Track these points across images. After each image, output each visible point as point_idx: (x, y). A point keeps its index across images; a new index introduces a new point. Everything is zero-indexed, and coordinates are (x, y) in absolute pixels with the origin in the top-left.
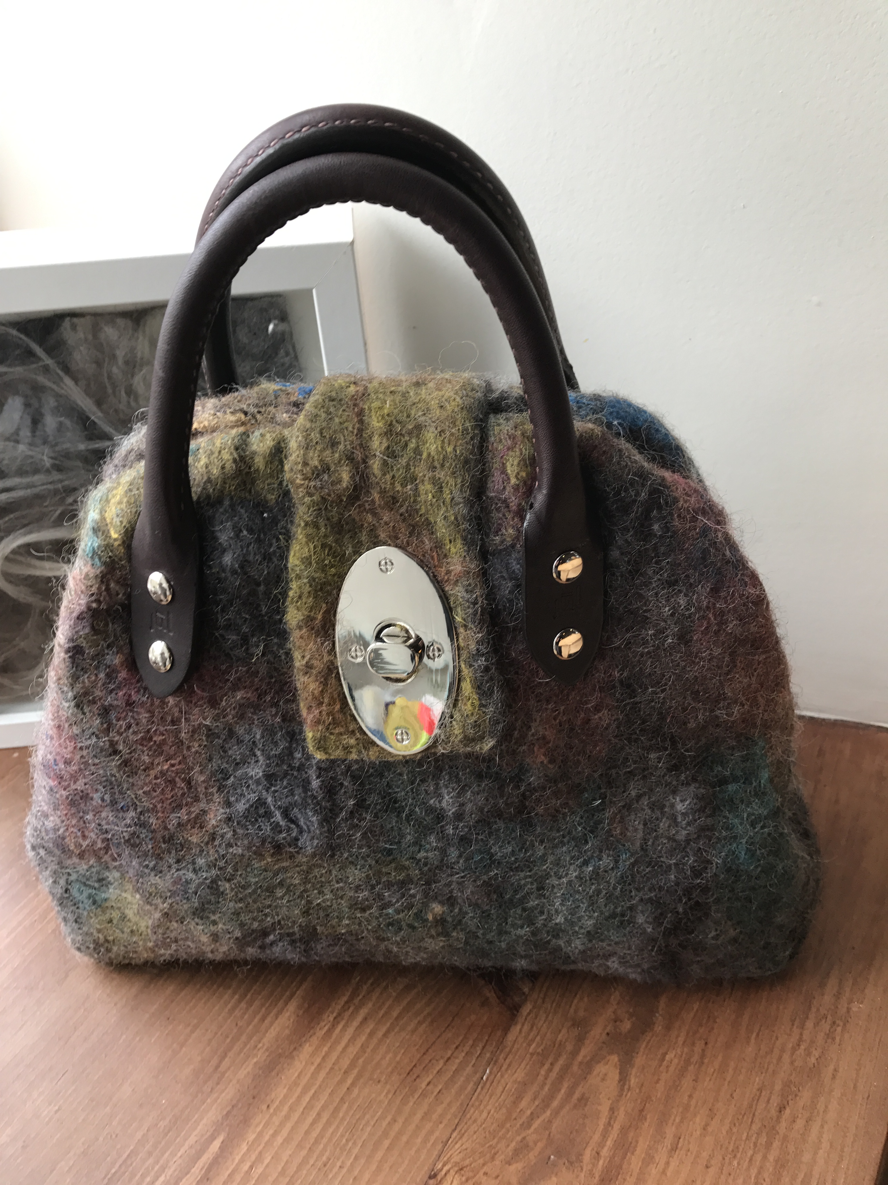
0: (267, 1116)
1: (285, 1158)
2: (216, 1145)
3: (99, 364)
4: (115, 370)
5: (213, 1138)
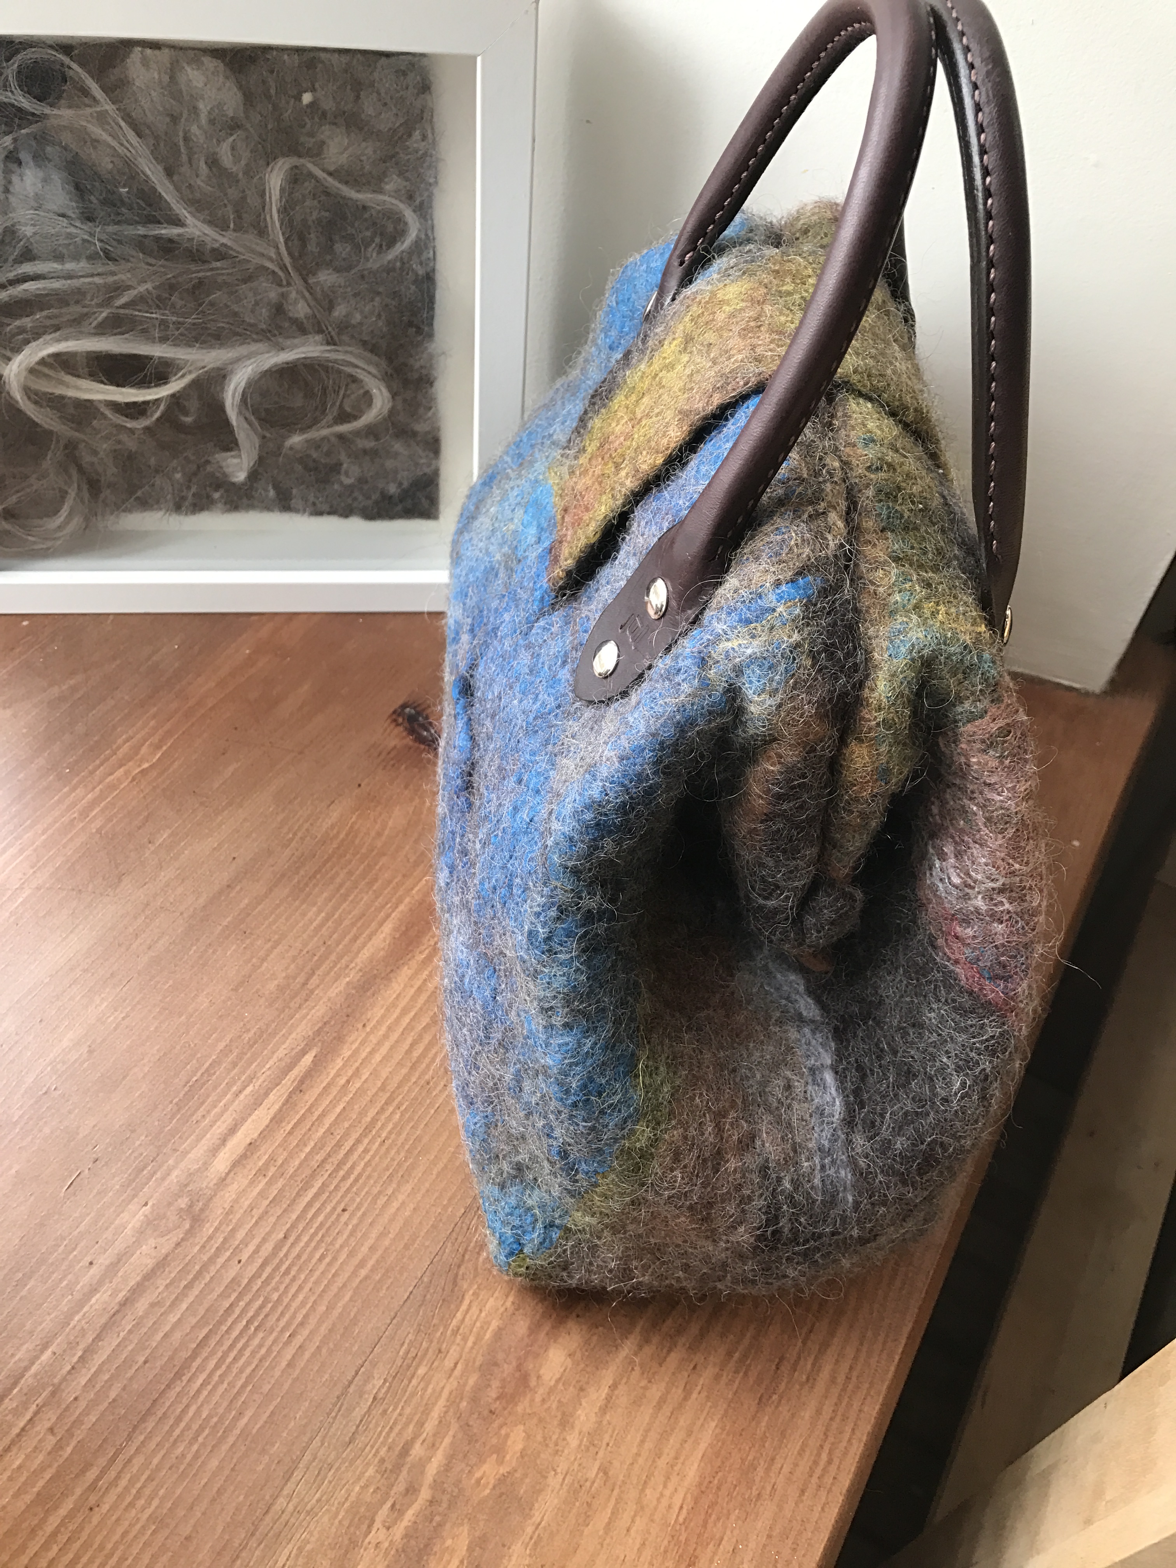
0: (363, 1035)
1: (384, 1074)
2: (308, 1059)
3: (174, 118)
4: (195, 129)
5: (304, 1052)
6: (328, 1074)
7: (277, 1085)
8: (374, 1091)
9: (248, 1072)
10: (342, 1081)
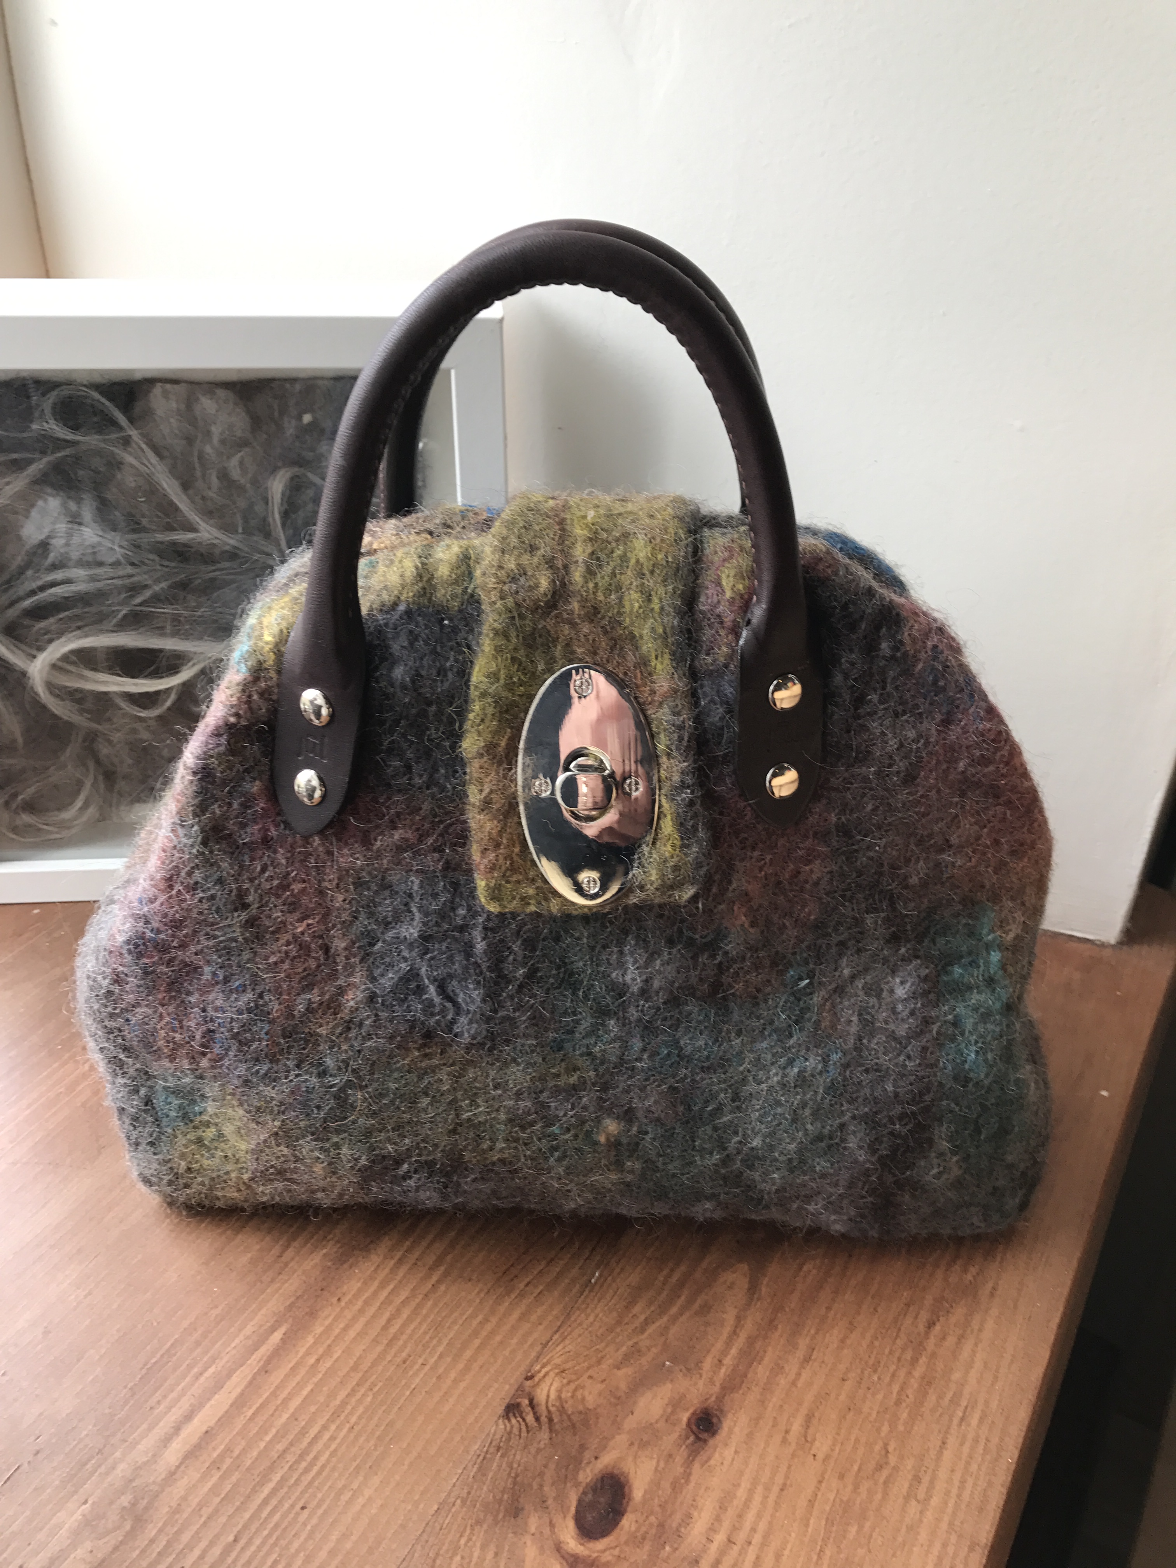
0: (338, 1310)
1: (358, 1353)
2: (277, 1336)
3: (190, 440)
4: (208, 449)
5: (273, 1329)
6: (297, 1352)
7: (241, 1366)
8: (345, 1371)
9: (212, 1352)
10: (312, 1360)
